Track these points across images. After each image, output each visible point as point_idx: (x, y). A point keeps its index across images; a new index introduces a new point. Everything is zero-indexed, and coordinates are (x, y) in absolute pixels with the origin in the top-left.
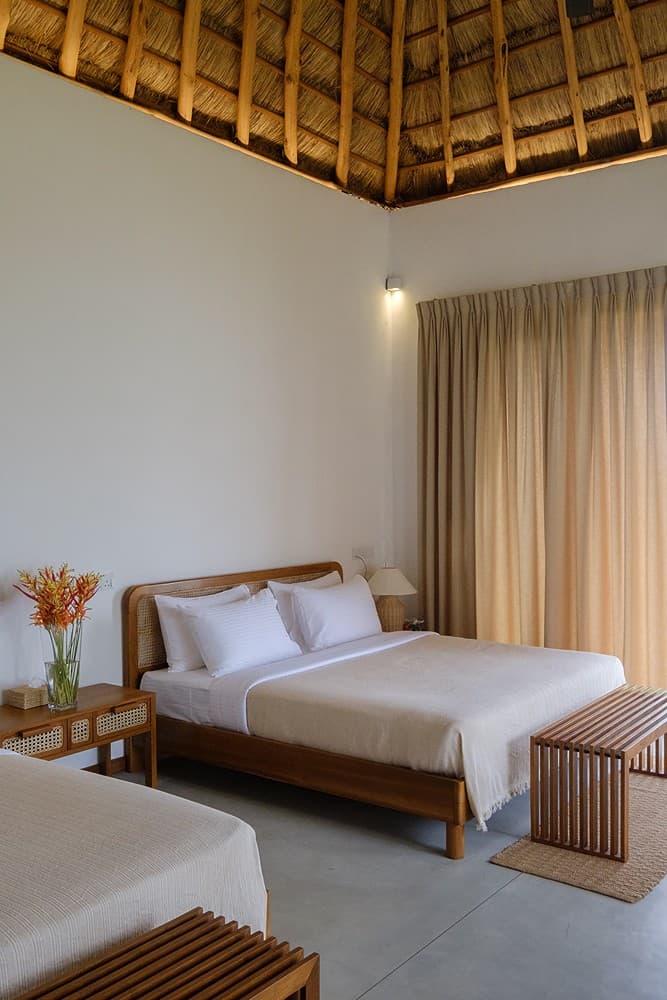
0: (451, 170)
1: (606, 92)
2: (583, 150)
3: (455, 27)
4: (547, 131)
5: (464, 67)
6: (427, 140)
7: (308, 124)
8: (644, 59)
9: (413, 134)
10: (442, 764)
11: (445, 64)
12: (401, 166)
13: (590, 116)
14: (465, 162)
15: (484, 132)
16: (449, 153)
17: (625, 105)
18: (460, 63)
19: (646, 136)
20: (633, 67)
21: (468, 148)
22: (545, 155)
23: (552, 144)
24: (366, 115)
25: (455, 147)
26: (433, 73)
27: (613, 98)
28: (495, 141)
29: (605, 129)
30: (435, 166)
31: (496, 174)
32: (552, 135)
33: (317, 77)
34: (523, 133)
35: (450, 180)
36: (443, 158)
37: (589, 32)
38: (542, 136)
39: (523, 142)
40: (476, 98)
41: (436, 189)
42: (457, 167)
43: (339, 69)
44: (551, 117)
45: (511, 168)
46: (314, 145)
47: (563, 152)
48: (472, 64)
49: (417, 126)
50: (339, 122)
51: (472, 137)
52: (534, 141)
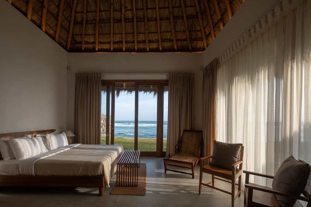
0: (84, 47)
1: (118, 38)
2: (112, 49)
3: (87, 13)
4: (105, 43)
5: (89, 24)
6: (78, 39)
7: (48, 23)
8: (126, 34)
9: (75, 36)
10: (98, 173)
11: (84, 21)
12: (71, 43)
13: (114, 43)
14: (86, 46)
15: (92, 40)
16: (83, 43)
17: (121, 42)
18: (88, 23)
19: (124, 49)
20: (124, 34)
21: (87, 43)
22: (104, 49)
23: (106, 46)
24: (64, 27)
25: (85, 42)
26: (81, 23)
27: (119, 40)
28: (94, 43)
29: (116, 46)
30: (80, 45)
31: (93, 50)
32: (106, 45)
33: (52, 12)
34: (100, 43)
35: (83, 49)
36: (82, 44)
37: (116, 24)
38: (104, 44)
39: (100, 45)
40: (90, 32)
41: (79, 50)
42: (85, 47)
43: (58, 12)
44: (106, 41)
45: (97, 49)
46: (49, 29)
47: (108, 49)
48: (90, 23)
49: (76, 35)
50: (57, 26)
51: (89, 41)
52: (102, 45)
